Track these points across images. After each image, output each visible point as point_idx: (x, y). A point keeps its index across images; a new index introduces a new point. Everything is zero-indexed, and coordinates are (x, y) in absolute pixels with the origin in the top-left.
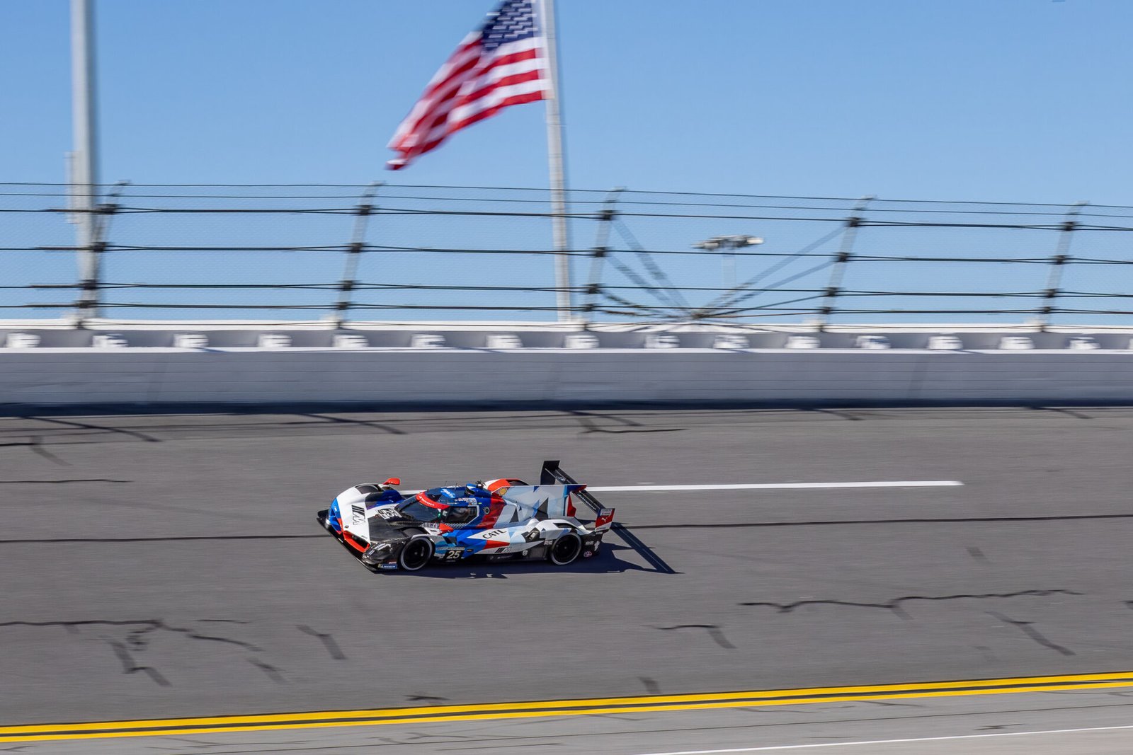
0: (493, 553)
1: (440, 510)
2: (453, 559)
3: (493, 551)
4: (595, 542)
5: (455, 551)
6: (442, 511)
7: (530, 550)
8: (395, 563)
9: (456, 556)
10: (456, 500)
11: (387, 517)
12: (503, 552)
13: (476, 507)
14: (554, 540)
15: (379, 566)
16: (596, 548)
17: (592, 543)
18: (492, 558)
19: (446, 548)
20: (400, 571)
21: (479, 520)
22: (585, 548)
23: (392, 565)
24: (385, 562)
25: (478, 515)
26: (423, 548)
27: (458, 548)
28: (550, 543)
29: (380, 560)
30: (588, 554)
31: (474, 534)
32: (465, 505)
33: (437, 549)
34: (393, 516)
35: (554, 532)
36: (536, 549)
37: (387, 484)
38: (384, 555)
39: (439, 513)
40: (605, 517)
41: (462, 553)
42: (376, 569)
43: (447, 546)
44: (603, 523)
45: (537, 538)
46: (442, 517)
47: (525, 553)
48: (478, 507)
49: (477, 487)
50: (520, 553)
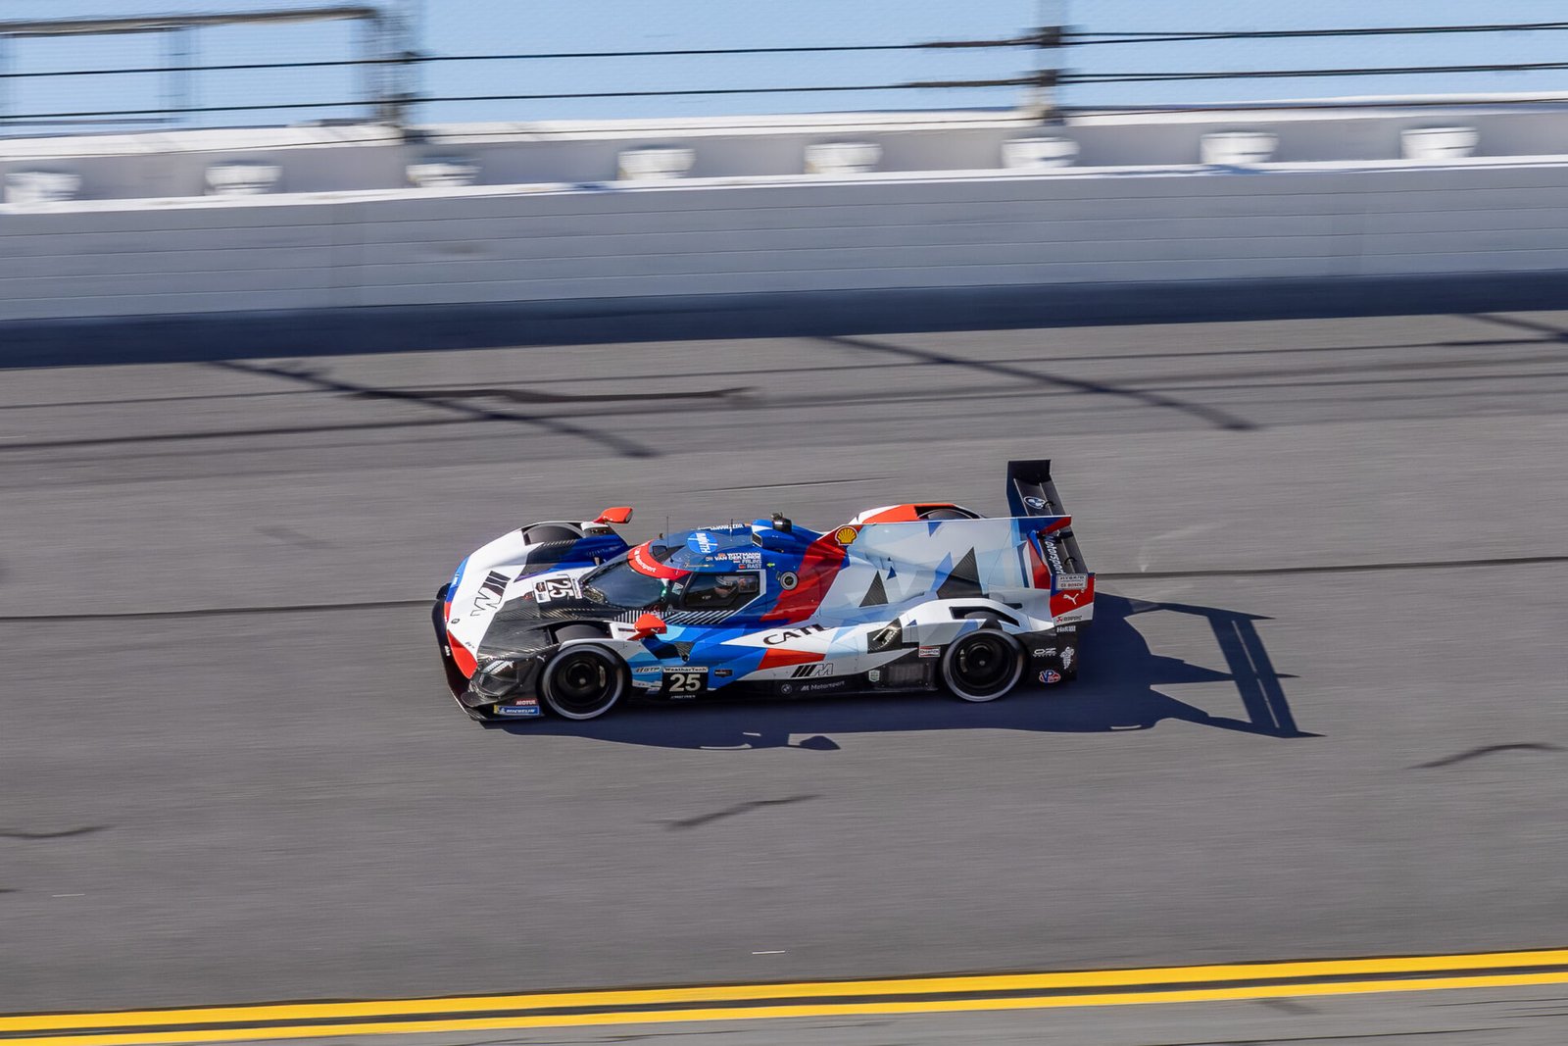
0: (789, 677)
1: (665, 581)
2: (686, 692)
3: (785, 672)
4: (1060, 649)
5: (686, 675)
6: (671, 583)
7: (884, 670)
8: (534, 702)
9: (693, 685)
10: (710, 559)
11: (546, 598)
12: (813, 675)
13: (757, 575)
14: (944, 648)
15: (496, 710)
16: (1067, 662)
17: (1051, 651)
18: (786, 688)
19: (659, 669)
20: (546, 721)
21: (765, 602)
22: (1034, 666)
23: (527, 707)
24: (508, 700)
25: (763, 591)
26: (601, 668)
27: (690, 669)
28: (936, 653)
29: (497, 697)
30: (1050, 676)
31: (745, 634)
32: (733, 570)
33: (634, 671)
34: (563, 594)
35: (941, 628)
36: (897, 668)
37: (601, 521)
38: (504, 684)
39: (663, 588)
40: (1072, 593)
41: (704, 678)
42: (489, 718)
43: (658, 663)
44: (1070, 606)
45: (898, 643)
46: (670, 596)
47: (875, 676)
48: (763, 573)
49: (774, 527)
50: (863, 677)
